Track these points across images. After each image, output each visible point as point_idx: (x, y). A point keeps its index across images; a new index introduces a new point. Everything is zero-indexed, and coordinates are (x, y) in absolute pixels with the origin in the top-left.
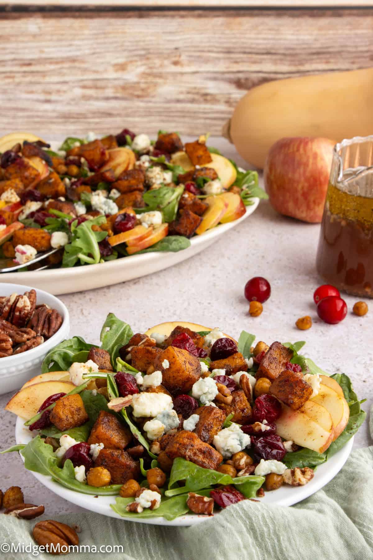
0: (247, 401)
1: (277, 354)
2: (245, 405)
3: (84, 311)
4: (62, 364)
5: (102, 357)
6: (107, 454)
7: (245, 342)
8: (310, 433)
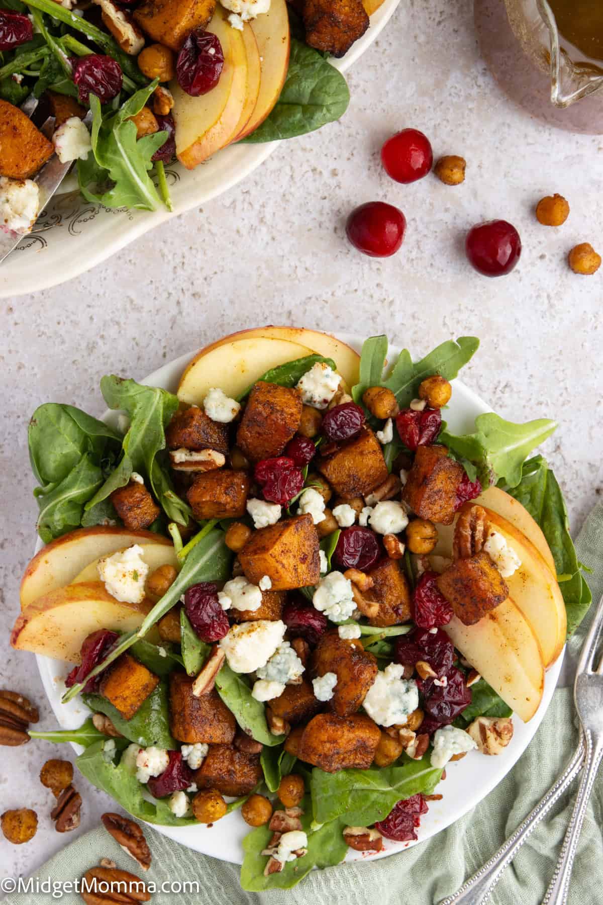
1: (442, 483)
2: (398, 598)
5: (140, 508)
8: (508, 679)
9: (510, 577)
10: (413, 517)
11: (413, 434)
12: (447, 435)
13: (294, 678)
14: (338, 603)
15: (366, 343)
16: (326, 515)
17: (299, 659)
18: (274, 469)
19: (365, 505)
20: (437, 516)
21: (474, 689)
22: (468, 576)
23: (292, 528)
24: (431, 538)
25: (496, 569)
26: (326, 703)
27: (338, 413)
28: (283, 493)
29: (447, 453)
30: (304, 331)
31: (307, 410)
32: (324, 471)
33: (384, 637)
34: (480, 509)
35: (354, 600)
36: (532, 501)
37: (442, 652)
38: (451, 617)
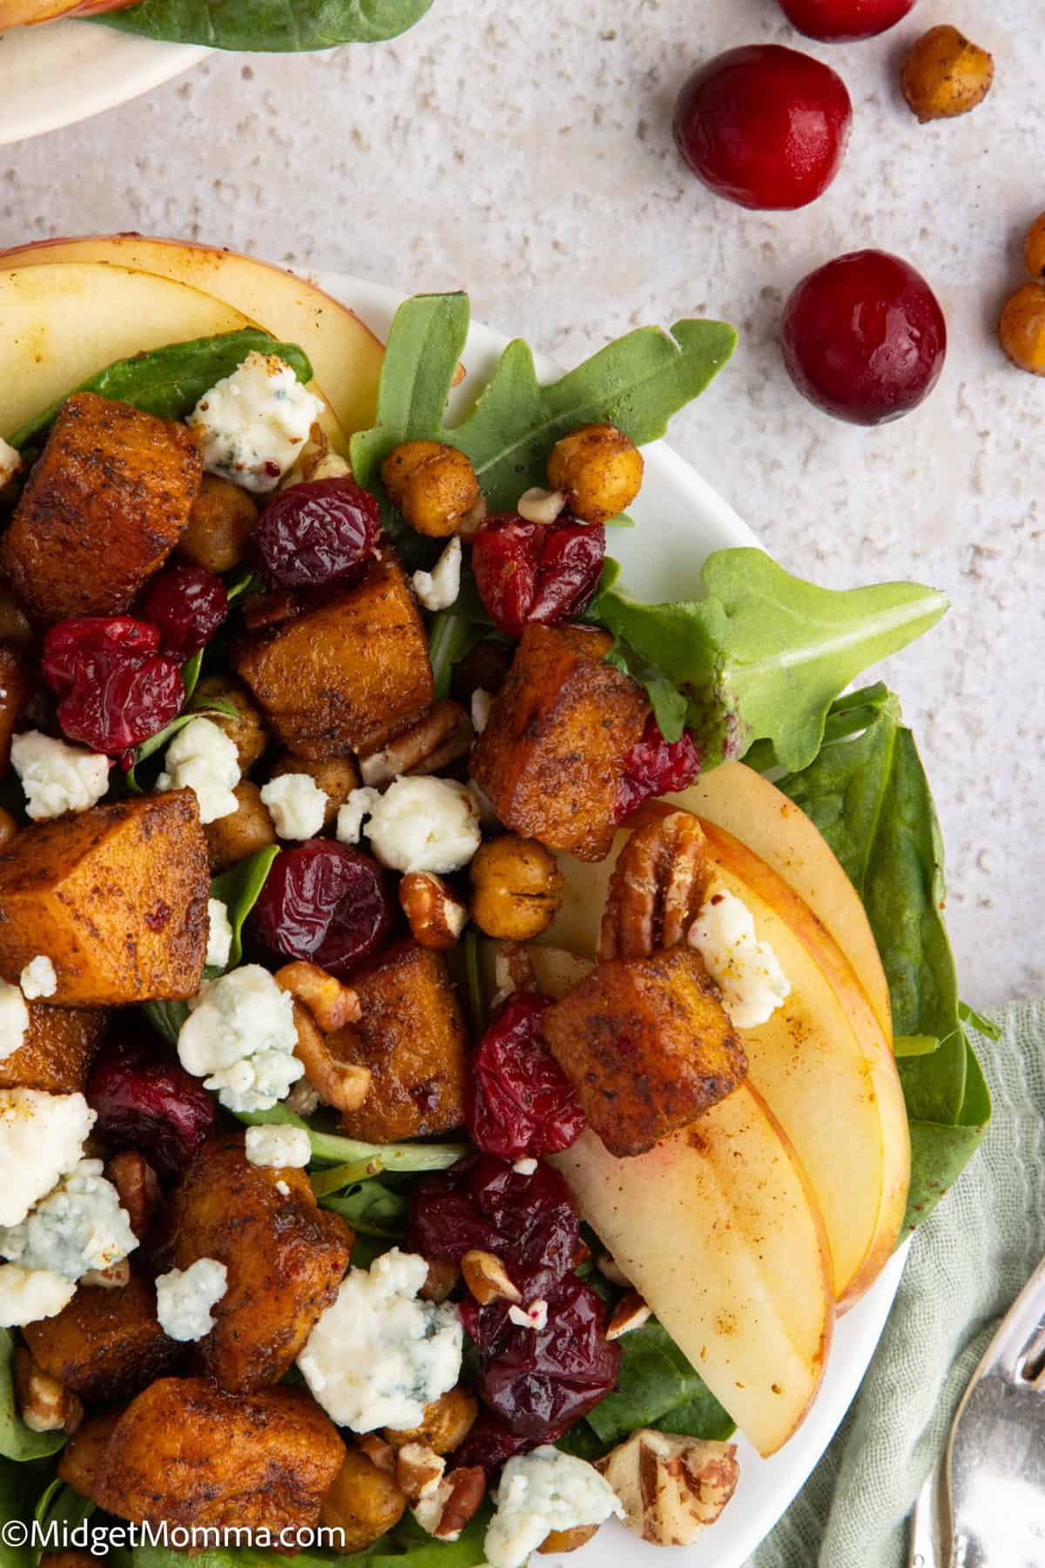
2: (429, 1060)
8: (725, 1327)
9: (760, 1027)
10: (493, 830)
11: (516, 587)
12: (614, 599)
13: (101, 1265)
14: (248, 1058)
15: (407, 310)
16: (240, 800)
17: (125, 1214)
18: (99, 649)
19: (359, 783)
20: (562, 831)
21: (629, 1350)
22: (632, 1012)
23: (132, 826)
24: (541, 896)
25: (718, 1001)
26: (190, 1348)
27: (300, 504)
28: (116, 722)
29: (607, 649)
30: (230, 260)
31: (216, 490)
32: (248, 671)
33: (378, 1169)
34: (690, 822)
35: (298, 1053)
36: (846, 815)
37: (543, 1231)
38: (578, 1131)
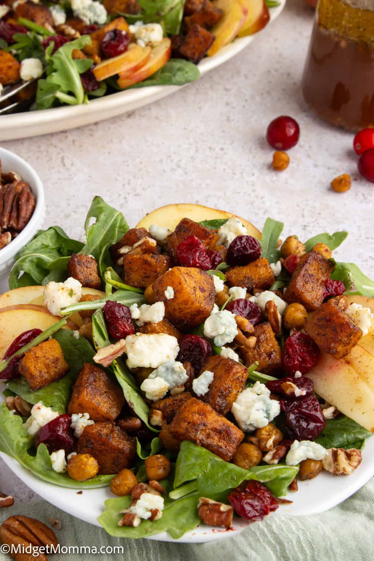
0: (274, 339)
1: (315, 269)
2: (272, 347)
3: (66, 161)
4: (35, 274)
5: (87, 267)
6: (93, 434)
7: (270, 233)
8: (358, 401)
16: (224, 289)
26: (201, 395)
